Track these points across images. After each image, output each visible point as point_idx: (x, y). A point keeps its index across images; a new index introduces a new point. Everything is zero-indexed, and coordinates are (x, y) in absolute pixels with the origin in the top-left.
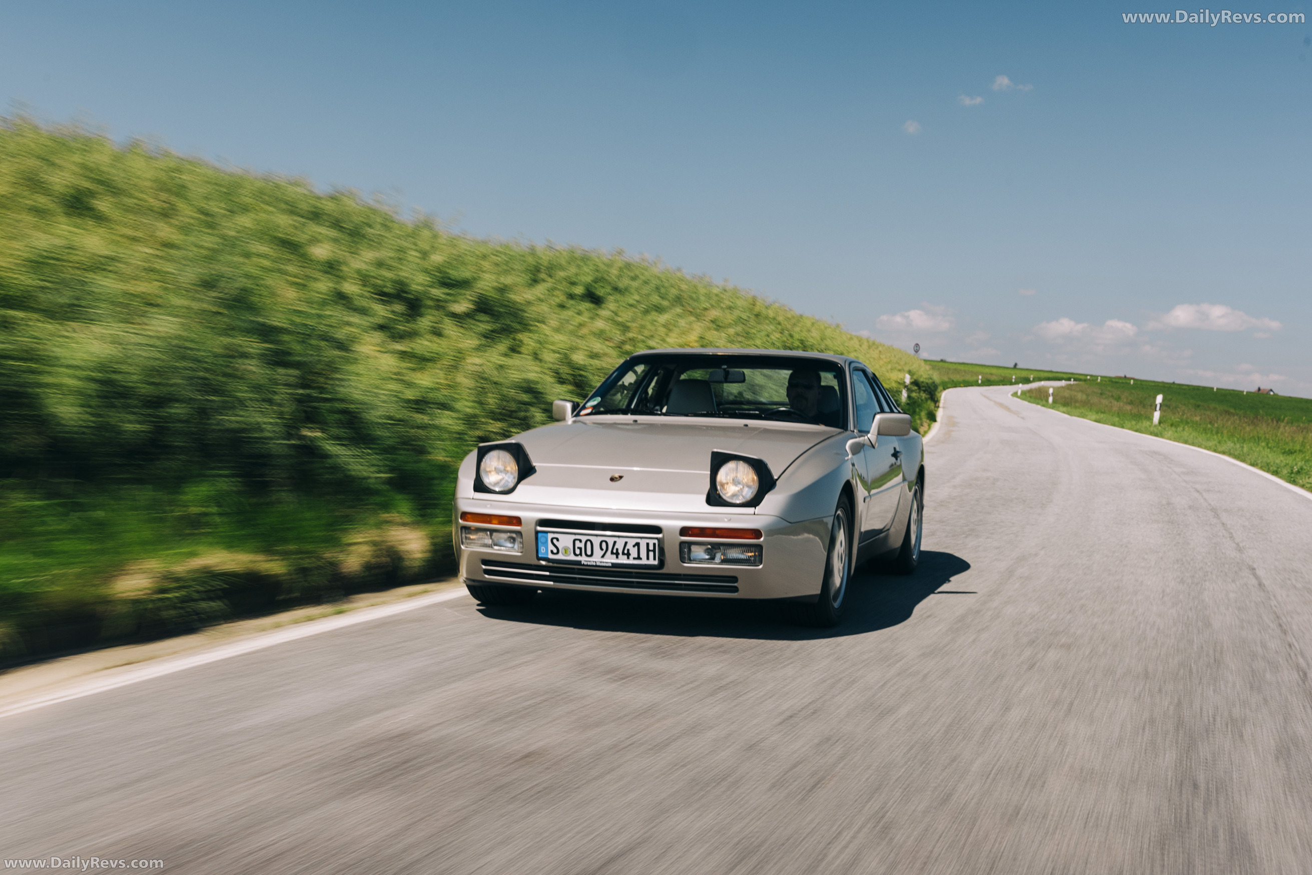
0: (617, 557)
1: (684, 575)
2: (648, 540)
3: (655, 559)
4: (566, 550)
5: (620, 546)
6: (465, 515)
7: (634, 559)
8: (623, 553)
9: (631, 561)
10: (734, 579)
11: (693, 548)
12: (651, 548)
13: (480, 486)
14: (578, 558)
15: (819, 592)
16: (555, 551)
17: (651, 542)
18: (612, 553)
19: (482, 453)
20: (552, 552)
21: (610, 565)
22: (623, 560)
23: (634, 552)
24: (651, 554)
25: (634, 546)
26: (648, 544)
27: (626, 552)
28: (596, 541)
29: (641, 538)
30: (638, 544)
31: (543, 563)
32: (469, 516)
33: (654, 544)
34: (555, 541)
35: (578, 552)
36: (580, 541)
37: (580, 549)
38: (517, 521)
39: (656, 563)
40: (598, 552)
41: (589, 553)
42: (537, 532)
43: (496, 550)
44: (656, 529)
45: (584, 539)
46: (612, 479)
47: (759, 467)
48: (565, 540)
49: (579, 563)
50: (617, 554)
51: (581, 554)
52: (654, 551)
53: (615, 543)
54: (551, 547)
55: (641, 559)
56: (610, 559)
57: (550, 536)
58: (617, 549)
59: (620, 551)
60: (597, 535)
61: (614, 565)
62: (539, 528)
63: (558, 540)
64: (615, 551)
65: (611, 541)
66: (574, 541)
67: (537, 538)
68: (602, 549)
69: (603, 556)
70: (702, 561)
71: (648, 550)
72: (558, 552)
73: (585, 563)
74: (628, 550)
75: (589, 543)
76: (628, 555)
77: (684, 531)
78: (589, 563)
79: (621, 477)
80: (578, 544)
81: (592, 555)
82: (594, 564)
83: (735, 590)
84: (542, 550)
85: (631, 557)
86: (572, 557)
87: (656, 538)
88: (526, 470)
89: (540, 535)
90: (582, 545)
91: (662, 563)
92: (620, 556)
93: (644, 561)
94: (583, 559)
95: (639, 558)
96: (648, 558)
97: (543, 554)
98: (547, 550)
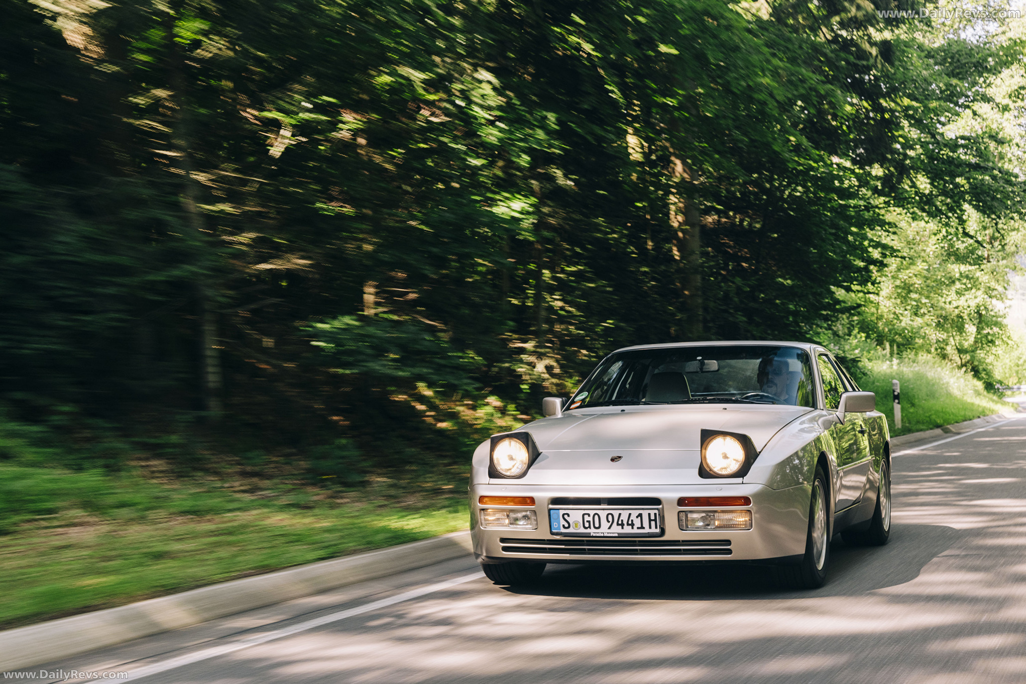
0: (623, 528)
1: (683, 541)
2: (648, 512)
3: (656, 528)
4: (576, 523)
5: (624, 517)
6: (482, 499)
7: (638, 528)
8: (628, 524)
9: (635, 531)
10: (728, 542)
11: (690, 516)
12: (653, 517)
13: (494, 473)
14: (588, 531)
15: (803, 552)
16: (567, 525)
17: (652, 512)
18: (618, 524)
19: (495, 443)
20: (563, 526)
21: (617, 535)
22: (628, 530)
23: (637, 523)
24: (653, 523)
25: (637, 517)
26: (649, 514)
27: (630, 522)
28: (603, 514)
29: (643, 509)
30: (640, 515)
31: (558, 537)
32: (486, 499)
33: (655, 514)
34: (566, 516)
35: (587, 525)
36: (589, 515)
37: (589, 522)
38: (532, 500)
39: (658, 530)
40: (605, 525)
41: (597, 525)
42: (550, 510)
43: (512, 528)
44: (656, 501)
45: (592, 513)
46: (613, 460)
47: (744, 441)
48: (576, 515)
49: (588, 535)
50: (622, 525)
51: (590, 527)
52: (655, 520)
53: (620, 514)
54: (563, 522)
55: (644, 528)
56: (616, 530)
57: (562, 512)
58: (622, 521)
59: (625, 522)
60: (603, 509)
61: (620, 536)
62: (551, 506)
63: (568, 515)
64: (620, 522)
65: (616, 514)
66: (584, 515)
67: (549, 515)
68: (609, 522)
69: (609, 528)
70: (698, 528)
71: (650, 520)
72: (569, 527)
73: (594, 535)
74: (632, 521)
75: (596, 517)
76: (632, 525)
77: (682, 502)
78: (597, 535)
79: (620, 457)
80: (586, 517)
81: (599, 527)
82: (602, 535)
83: (729, 552)
84: (555, 525)
85: (635, 527)
86: (582, 530)
87: (657, 509)
88: (535, 456)
89: (552, 511)
90: (591, 519)
91: (663, 532)
92: (625, 526)
93: (647, 530)
94: (592, 531)
95: (642, 527)
96: (650, 527)
97: (556, 529)
98: (559, 525)
